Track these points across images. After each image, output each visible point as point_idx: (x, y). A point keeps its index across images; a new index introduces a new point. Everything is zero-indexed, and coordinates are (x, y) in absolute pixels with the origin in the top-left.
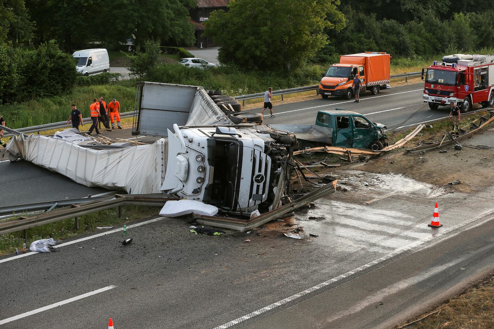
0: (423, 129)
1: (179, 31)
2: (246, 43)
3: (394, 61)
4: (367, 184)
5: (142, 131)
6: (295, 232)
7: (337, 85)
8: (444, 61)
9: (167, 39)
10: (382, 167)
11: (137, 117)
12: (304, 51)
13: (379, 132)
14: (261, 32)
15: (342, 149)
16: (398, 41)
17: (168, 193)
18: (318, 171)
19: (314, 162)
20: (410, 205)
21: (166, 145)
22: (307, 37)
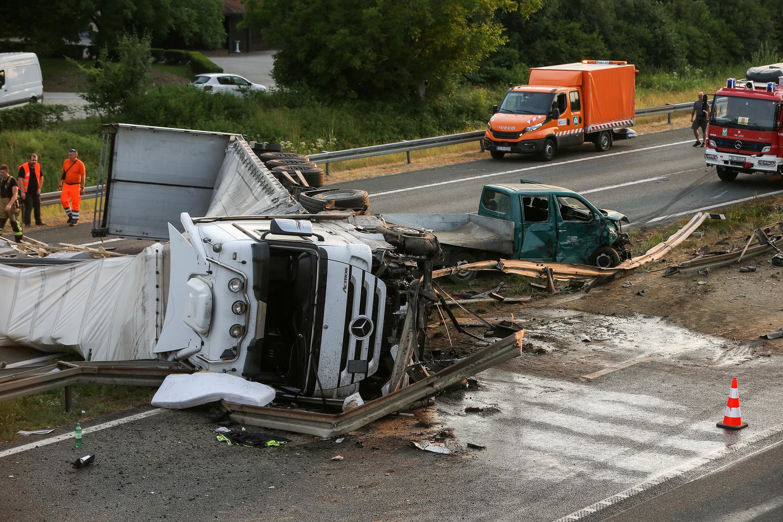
0: (706, 223)
1: (190, 16)
2: (333, 42)
3: (644, 78)
4: (587, 338)
5: (113, 227)
6: (437, 440)
7: (524, 131)
8: (749, 78)
9: (165, 34)
10: (619, 301)
11: (104, 198)
12: (454, 58)
13: (612, 230)
14: (363, 18)
15: (533, 266)
16: (651, 36)
17: (170, 359)
18: (483, 312)
19: (475, 293)
20: (679, 381)
21: (165, 257)
22: (460, 30)
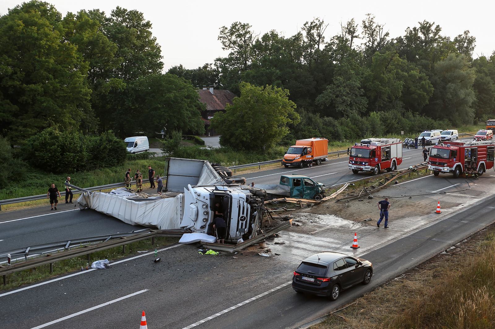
0: (348, 186)
1: (194, 125)
2: (237, 133)
3: (331, 143)
4: (312, 221)
5: (169, 189)
6: (266, 253)
7: (294, 159)
8: (362, 143)
9: (187, 130)
10: (322, 210)
11: (166, 180)
12: (274, 138)
13: (320, 189)
14: (246, 126)
15: (296, 200)
16: (333, 130)
17: (185, 229)
18: (281, 214)
19: (278, 208)
20: (340, 234)
21: (183, 197)
22: (275, 129)
